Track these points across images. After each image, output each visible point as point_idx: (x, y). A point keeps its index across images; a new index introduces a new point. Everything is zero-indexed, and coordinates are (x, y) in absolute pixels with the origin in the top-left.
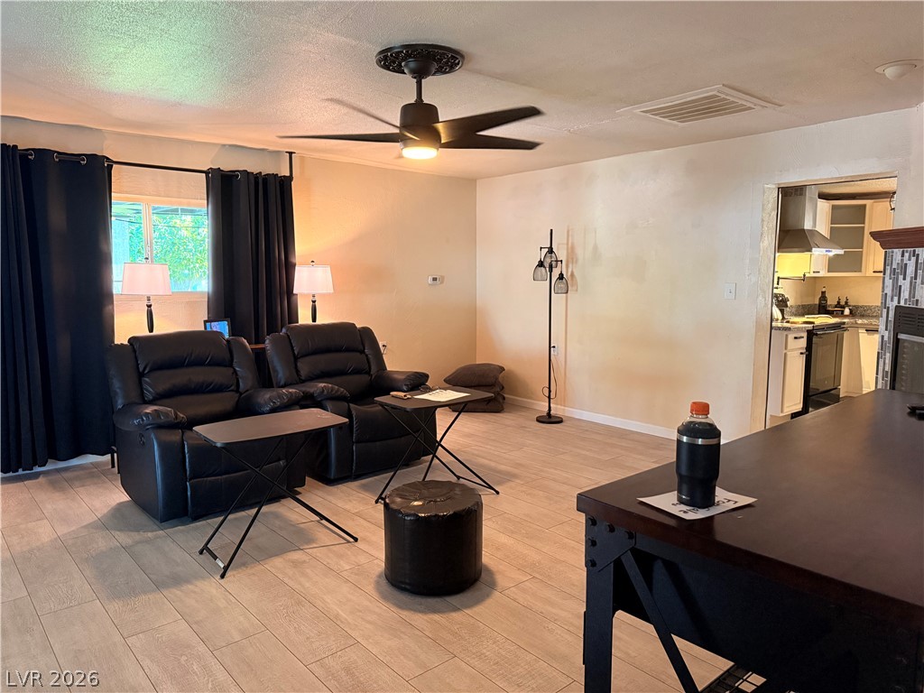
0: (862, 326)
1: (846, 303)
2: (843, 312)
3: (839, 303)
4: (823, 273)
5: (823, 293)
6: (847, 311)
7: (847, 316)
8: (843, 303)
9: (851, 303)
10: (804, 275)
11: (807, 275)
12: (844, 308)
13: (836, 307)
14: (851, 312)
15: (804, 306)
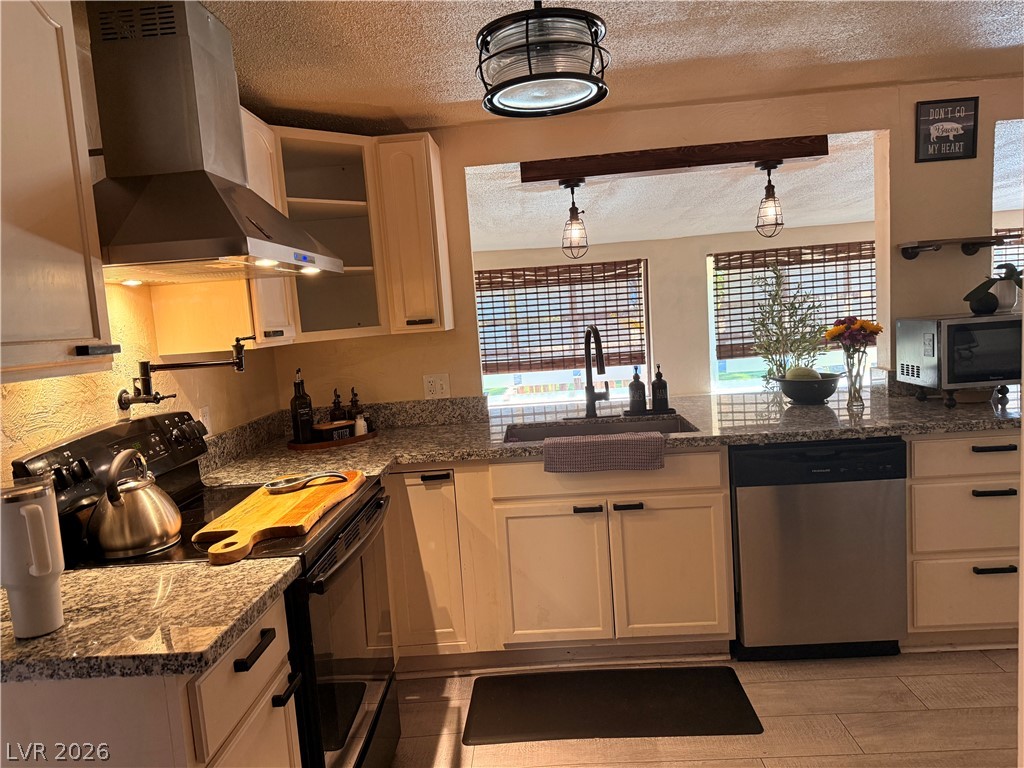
0: (411, 468)
1: (354, 402)
2: (352, 428)
3: (337, 403)
4: (292, 335)
5: (299, 386)
6: (361, 426)
7: (362, 438)
8: (346, 402)
9: (363, 401)
10: (239, 348)
11: (248, 345)
12: (354, 418)
13: (334, 418)
14: (371, 428)
15: (254, 427)
